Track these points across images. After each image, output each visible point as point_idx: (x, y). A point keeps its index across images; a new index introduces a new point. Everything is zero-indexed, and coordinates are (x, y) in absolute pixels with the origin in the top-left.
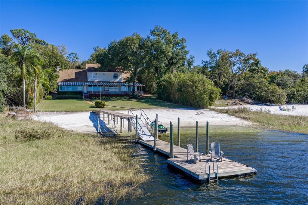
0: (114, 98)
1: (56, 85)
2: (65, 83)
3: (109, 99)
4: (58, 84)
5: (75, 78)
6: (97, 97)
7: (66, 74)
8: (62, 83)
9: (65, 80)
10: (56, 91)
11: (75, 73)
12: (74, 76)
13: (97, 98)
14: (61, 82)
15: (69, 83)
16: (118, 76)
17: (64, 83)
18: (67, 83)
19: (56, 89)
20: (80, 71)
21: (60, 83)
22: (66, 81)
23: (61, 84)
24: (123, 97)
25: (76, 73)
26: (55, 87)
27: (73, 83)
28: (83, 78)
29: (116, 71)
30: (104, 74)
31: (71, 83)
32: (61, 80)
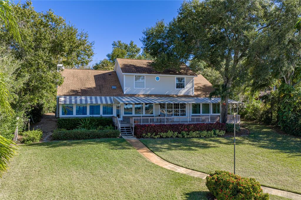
0: (194, 134)
1: (53, 101)
2: (76, 98)
3: (183, 137)
4: (58, 99)
5: (94, 88)
6: (154, 134)
7: (76, 79)
8: (68, 97)
9: (73, 91)
10: (53, 112)
11: (95, 76)
12: (92, 84)
13: (156, 137)
14: (65, 96)
15: (83, 98)
16: (185, 83)
17: (73, 98)
18: (78, 98)
19: (54, 107)
20: (104, 74)
21: (62, 99)
22: (75, 93)
23: (65, 101)
24: (213, 132)
25: (97, 78)
26: (52, 105)
27: (93, 97)
28: (113, 87)
29: (180, 74)
30: (158, 79)
31: (89, 99)
32: (65, 92)
